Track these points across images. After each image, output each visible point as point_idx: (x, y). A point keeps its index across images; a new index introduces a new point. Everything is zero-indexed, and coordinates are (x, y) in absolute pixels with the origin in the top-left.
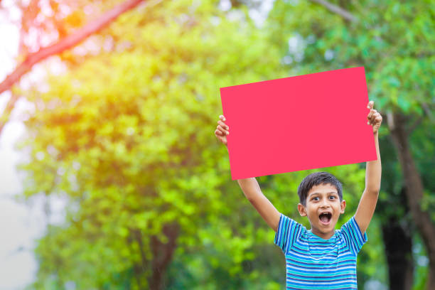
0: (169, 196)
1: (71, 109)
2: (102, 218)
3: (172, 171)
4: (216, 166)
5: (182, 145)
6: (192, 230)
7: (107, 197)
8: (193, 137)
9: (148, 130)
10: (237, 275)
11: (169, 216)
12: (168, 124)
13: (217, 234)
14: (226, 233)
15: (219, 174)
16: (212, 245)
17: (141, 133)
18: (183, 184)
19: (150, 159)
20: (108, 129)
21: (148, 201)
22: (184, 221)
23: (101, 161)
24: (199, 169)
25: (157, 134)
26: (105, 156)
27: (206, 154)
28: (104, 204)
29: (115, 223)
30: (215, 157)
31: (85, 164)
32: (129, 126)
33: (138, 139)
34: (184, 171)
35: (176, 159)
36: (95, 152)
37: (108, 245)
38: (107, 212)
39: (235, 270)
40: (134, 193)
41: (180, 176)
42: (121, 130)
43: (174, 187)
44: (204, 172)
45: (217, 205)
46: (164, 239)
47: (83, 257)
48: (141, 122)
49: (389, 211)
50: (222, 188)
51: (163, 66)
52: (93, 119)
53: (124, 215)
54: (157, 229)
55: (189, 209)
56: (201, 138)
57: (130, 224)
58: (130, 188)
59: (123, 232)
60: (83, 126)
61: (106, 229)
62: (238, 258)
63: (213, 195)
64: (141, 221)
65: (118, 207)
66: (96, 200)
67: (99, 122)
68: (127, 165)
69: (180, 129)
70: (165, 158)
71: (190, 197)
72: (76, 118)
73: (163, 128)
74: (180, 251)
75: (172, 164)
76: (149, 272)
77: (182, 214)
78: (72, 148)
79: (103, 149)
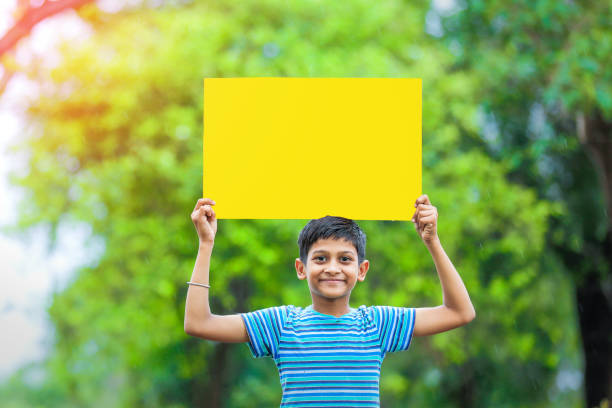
1: (94, 96)
2: (135, 265)
6: (272, 286)
11: (238, 266)
17: (199, 135)
20: (148, 127)
22: (261, 275)
23: (138, 178)
28: (139, 244)
29: (154, 275)
31: (112, 180)
32: (180, 124)
36: (128, 164)
37: (143, 307)
38: (143, 256)
42: (169, 131)
46: (229, 301)
47: (102, 325)
49: (587, 267)
51: (237, 33)
54: (219, 285)
55: (269, 256)
58: (179, 221)
60: (112, 121)
61: (141, 283)
66: (129, 238)
67: (135, 117)
68: (178, 185)
71: (271, 237)
72: (102, 109)
77: (256, 263)
78: (93, 156)
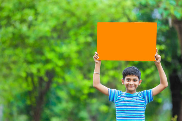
0: (50, 55)
2: (12, 66)
3: (52, 41)
4: (76, 40)
5: (59, 27)
6: (61, 74)
7: (15, 55)
8: (64, 23)
9: (40, 18)
10: (85, 100)
11: (49, 67)
12: (52, 15)
13: (75, 77)
14: (80, 77)
15: (78, 44)
16: (72, 83)
17: (36, 20)
18: (58, 49)
19: (41, 34)
20: (18, 16)
21: (38, 57)
22: (58, 70)
23: (14, 34)
24: (67, 41)
25: (45, 20)
26: (16, 31)
27: (72, 33)
28: (14, 58)
29: (19, 69)
30: (76, 34)
31: (4, 35)
32: (30, 15)
33: (34, 23)
34: (59, 42)
35: (55, 35)
36: (10, 29)
38: (14, 63)
39: (83, 97)
40: (31, 53)
41: (57, 45)
42: (25, 17)
43: (53, 50)
44: (70, 43)
45: (76, 61)
46: (46, 79)
48: (37, 14)
50: (79, 52)
52: (10, 10)
53: (25, 65)
54: (42, 73)
55: (61, 63)
56: (69, 24)
57: (28, 70)
58: (29, 50)
59: (24, 75)
60: (5, 14)
61: (14, 72)
62: (86, 91)
63: (74, 56)
64: (34, 69)
65: (22, 60)
66: (10, 56)
67: (14, 11)
68: (28, 37)
69: (57, 18)
70: (49, 34)
71: (61, 56)
73: (48, 17)
74: (54, 85)
75: (52, 38)
76: (37, 94)
77: (57, 65)
79: (15, 27)
